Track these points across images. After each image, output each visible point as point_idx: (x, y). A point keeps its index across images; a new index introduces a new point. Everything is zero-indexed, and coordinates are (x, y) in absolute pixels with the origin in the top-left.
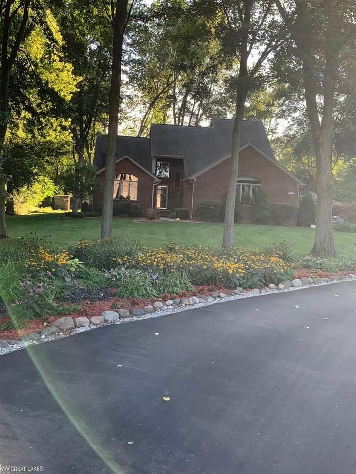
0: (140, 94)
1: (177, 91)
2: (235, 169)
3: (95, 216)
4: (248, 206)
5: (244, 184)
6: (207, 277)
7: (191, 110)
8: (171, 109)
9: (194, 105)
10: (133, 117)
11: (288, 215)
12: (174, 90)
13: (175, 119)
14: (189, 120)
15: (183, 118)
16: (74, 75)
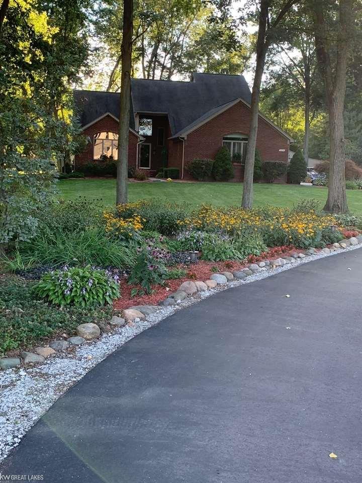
0: (106, 46)
1: (146, 42)
2: (255, 126)
3: (80, 177)
4: (239, 164)
5: (234, 141)
6: (274, 238)
7: (163, 63)
8: (140, 62)
9: (165, 57)
10: (100, 71)
11: (280, 173)
12: (143, 41)
13: (144, 73)
14: (160, 74)
15: (154, 71)
16: (49, 26)
